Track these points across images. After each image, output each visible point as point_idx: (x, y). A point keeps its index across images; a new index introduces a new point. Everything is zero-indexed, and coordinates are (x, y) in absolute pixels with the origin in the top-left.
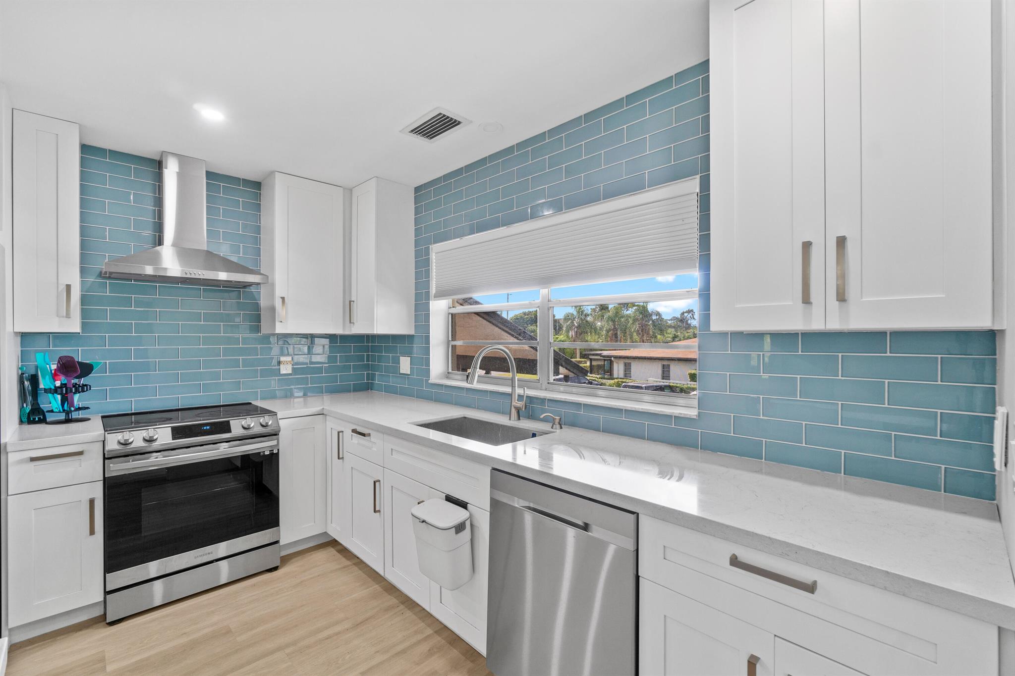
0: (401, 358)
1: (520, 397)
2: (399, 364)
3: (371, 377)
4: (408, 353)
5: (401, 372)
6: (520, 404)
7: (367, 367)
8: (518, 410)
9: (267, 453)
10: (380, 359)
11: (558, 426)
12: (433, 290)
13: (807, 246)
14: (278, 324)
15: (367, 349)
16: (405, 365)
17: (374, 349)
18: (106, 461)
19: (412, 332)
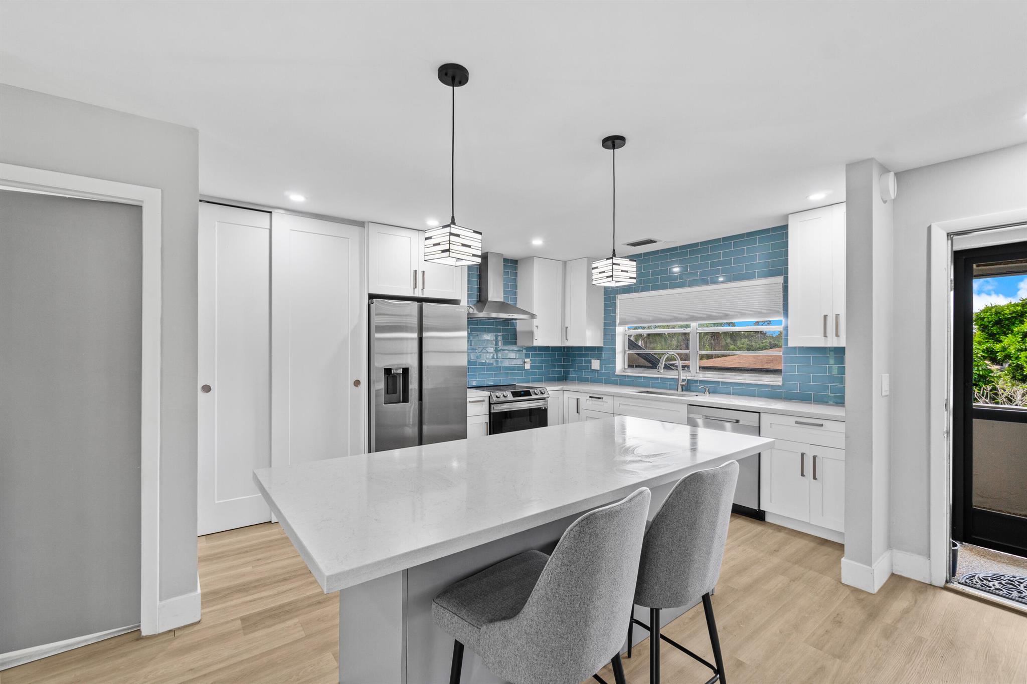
0: (592, 360)
1: (683, 380)
2: (591, 364)
3: (567, 372)
4: (599, 357)
5: (592, 368)
6: (684, 383)
7: (563, 366)
8: (682, 386)
9: (543, 408)
10: (574, 361)
11: (708, 393)
12: (618, 321)
13: (825, 317)
14: (535, 341)
15: (563, 355)
16: (596, 364)
17: (567, 355)
18: (492, 406)
19: (602, 345)
